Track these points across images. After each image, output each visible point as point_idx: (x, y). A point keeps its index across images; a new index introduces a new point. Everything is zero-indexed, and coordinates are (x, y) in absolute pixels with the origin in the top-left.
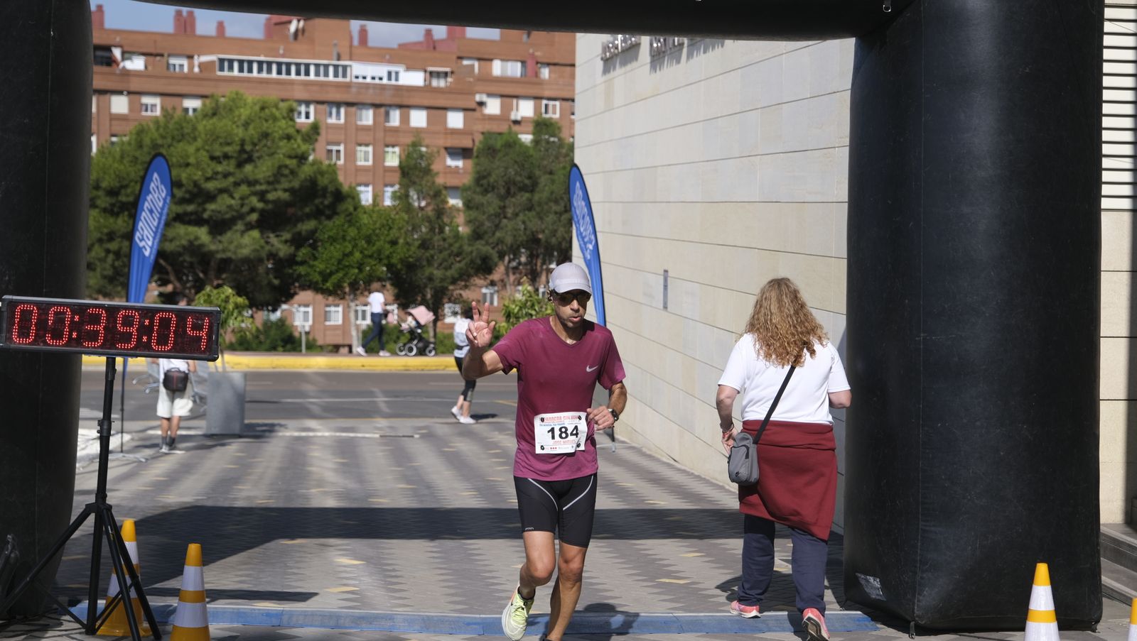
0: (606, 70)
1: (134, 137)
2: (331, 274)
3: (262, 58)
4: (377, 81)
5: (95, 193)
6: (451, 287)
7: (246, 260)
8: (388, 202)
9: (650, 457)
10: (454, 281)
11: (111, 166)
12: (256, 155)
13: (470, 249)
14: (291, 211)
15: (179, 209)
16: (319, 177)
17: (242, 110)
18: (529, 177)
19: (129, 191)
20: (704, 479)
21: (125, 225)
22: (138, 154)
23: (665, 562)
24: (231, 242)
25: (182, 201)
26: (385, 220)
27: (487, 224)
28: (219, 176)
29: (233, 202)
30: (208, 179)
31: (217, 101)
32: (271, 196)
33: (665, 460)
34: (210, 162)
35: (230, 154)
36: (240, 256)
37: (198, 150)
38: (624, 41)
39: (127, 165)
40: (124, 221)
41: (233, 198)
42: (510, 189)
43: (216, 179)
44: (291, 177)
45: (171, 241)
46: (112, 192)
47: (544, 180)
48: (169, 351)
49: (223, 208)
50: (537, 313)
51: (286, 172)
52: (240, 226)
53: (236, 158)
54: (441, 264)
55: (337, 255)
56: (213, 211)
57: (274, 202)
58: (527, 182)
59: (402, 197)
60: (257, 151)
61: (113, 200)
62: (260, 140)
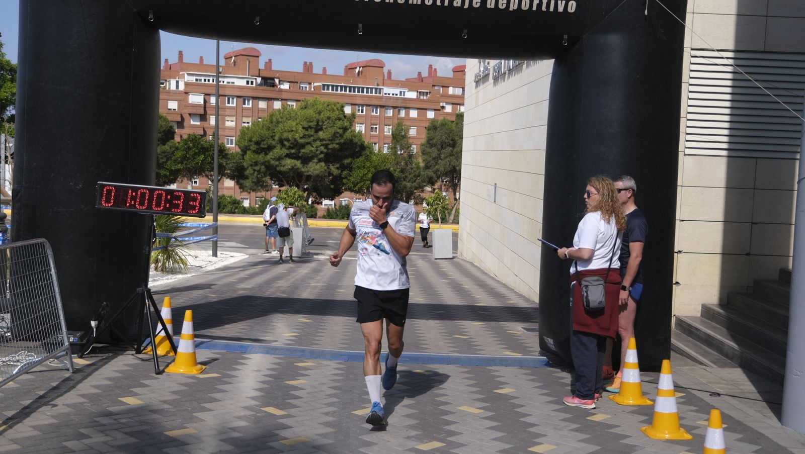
0: (477, 87)
1: (269, 118)
2: (357, 183)
3: (343, 84)
4: (395, 96)
5: (249, 143)
6: (415, 191)
7: (318, 176)
8: (385, 151)
9: (486, 274)
10: (416, 188)
11: (257, 131)
12: (324, 127)
13: (423, 173)
14: (340, 153)
15: (288, 152)
16: (354, 138)
17: (318, 106)
18: (452, 140)
19: (265, 142)
20: (507, 286)
21: (263, 158)
22: (270, 125)
23: (462, 327)
24: (311, 168)
25: (290, 148)
26: (385, 159)
27: (433, 162)
28: (307, 137)
29: (313, 149)
30: (301, 138)
31: (307, 102)
32: (330, 147)
33: (492, 276)
34: (302, 130)
35: (312, 126)
36: (315, 174)
37: (297, 124)
38: (483, 73)
39: (265, 130)
40: (262, 157)
41: (313, 147)
42: (443, 145)
43: (305, 138)
44: (340, 138)
45: (284, 166)
46: (258, 143)
47: (459, 142)
48: (179, 212)
49: (308, 151)
50: (442, 203)
51: (338, 135)
52: (315, 160)
53: (315, 128)
54: (409, 181)
55: (361, 175)
56: (303, 152)
57: (331, 149)
58: (451, 142)
59: (393, 149)
60: (325, 125)
61: (258, 147)
62: (326, 120)
